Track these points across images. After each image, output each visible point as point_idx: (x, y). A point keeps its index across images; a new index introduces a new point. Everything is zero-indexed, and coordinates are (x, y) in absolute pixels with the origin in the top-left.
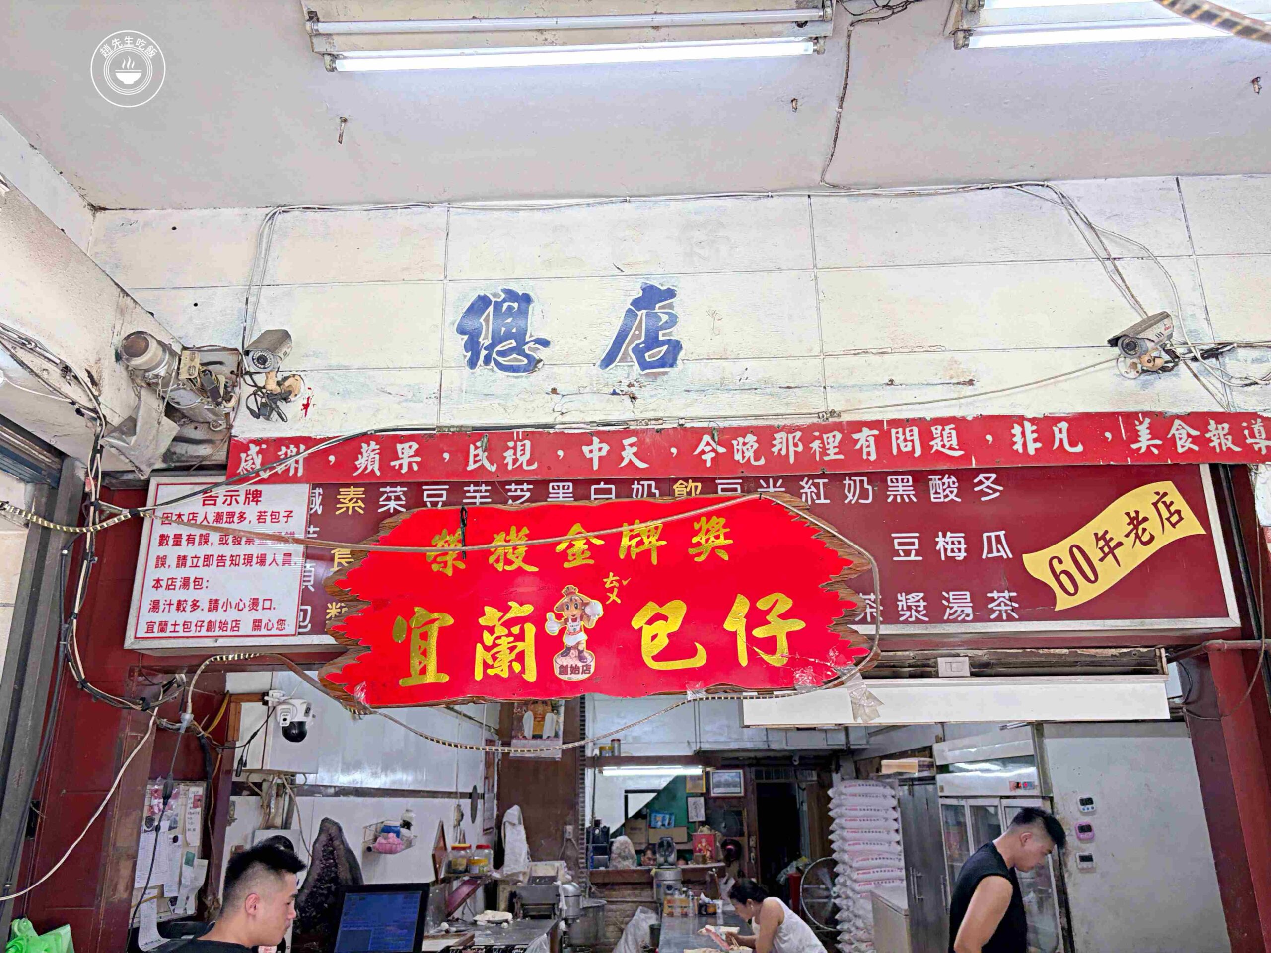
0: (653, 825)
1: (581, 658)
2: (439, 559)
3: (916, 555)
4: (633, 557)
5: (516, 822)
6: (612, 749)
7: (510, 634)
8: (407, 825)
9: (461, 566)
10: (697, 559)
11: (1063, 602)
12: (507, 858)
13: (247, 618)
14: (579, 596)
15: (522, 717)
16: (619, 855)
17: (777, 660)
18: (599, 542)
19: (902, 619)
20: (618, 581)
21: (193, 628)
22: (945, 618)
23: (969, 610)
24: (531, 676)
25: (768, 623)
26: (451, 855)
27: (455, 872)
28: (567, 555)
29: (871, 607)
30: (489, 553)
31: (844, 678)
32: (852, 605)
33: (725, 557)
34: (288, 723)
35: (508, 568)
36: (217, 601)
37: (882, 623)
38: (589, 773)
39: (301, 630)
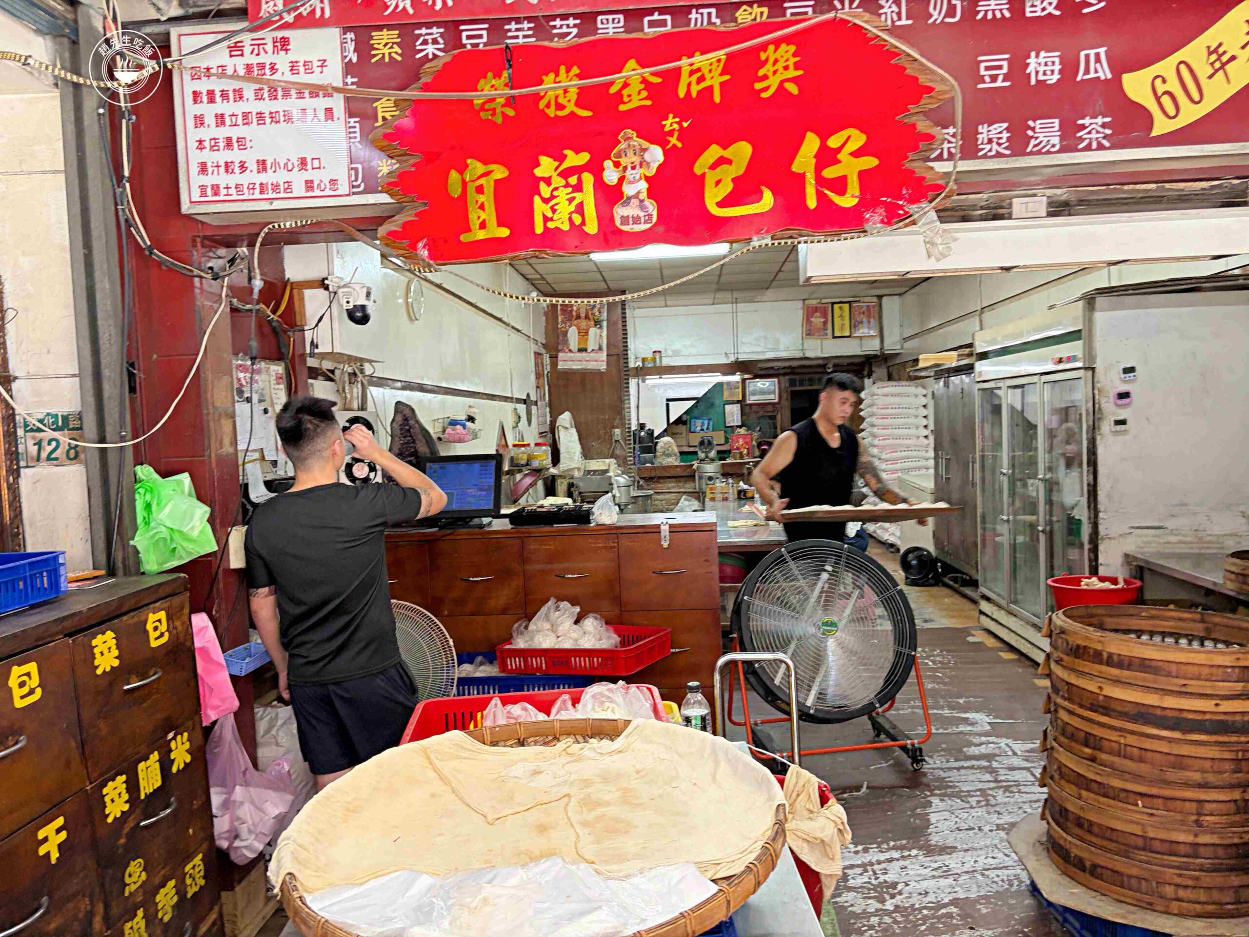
0: (692, 429)
1: (642, 207)
2: (487, 106)
3: (1004, 81)
4: (694, 95)
5: (568, 426)
6: (654, 360)
7: (567, 185)
8: (471, 419)
9: (511, 112)
10: (764, 95)
11: (1161, 126)
12: (562, 456)
13: (298, 179)
14: (637, 142)
15: (567, 332)
16: (664, 454)
17: (847, 201)
18: (657, 80)
19: (981, 154)
20: (679, 123)
21: (246, 191)
22: (1029, 150)
23: (1056, 140)
24: (592, 228)
25: (839, 162)
26: (513, 452)
27: (517, 465)
28: (622, 96)
29: (949, 142)
30: (538, 97)
31: (916, 216)
32: (930, 138)
33: (793, 88)
34: (351, 306)
35: (561, 113)
36: (264, 162)
37: (961, 159)
38: (633, 382)
39: (355, 190)
